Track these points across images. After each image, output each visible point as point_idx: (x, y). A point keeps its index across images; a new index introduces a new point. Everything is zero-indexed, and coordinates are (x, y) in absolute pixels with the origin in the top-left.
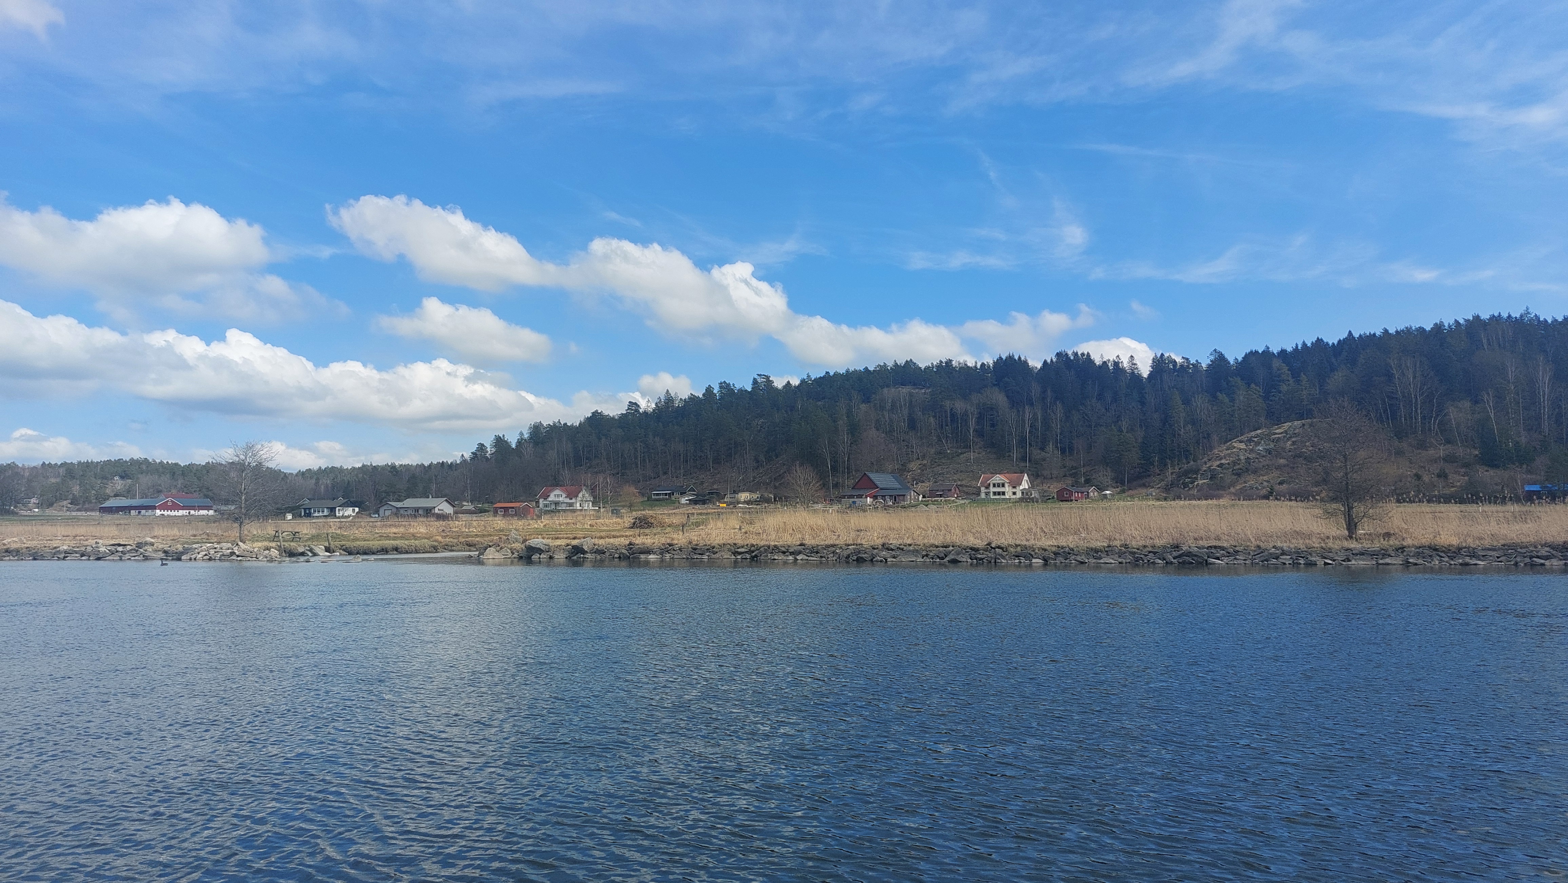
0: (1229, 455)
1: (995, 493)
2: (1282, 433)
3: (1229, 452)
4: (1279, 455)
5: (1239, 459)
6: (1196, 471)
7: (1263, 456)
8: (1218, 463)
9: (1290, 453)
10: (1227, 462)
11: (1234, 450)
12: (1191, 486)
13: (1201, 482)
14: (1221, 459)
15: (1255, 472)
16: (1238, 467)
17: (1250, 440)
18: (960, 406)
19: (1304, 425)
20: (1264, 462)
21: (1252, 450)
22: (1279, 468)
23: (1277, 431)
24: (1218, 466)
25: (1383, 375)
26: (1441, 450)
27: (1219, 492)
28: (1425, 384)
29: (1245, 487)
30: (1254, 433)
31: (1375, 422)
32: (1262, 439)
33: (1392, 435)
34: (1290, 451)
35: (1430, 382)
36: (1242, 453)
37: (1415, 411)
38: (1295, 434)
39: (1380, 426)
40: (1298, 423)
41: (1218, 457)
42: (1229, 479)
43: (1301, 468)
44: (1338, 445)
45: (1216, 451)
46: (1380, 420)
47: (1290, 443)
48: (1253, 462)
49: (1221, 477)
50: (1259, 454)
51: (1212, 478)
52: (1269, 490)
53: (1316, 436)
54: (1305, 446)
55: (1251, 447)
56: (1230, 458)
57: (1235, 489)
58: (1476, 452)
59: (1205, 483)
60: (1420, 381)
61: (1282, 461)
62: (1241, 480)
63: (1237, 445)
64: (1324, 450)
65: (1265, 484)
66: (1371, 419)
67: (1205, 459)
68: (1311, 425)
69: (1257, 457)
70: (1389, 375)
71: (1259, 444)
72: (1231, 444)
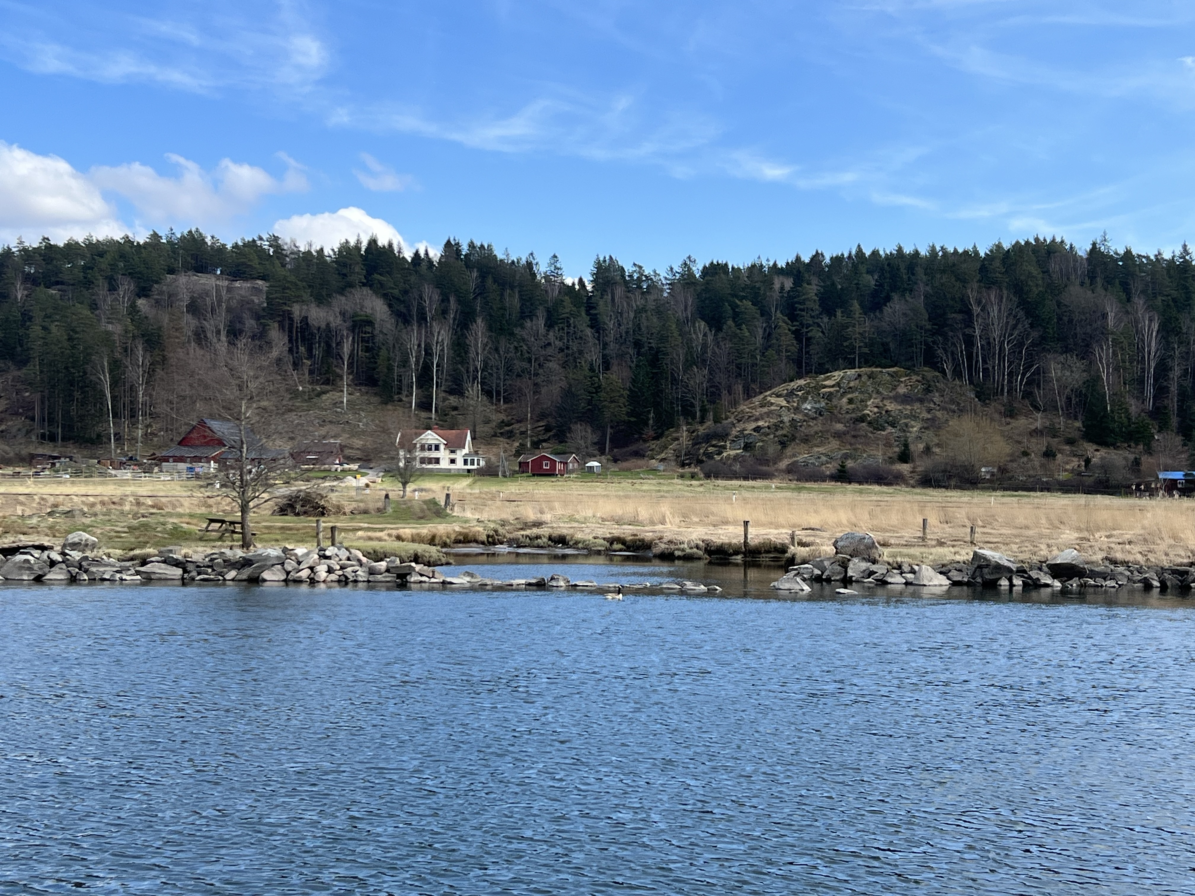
0: (769, 414)
1: (423, 461)
2: (833, 386)
3: (765, 410)
4: (834, 418)
5: (782, 422)
6: (724, 436)
7: (813, 419)
8: (753, 425)
9: (848, 416)
10: (767, 424)
11: (773, 408)
12: (717, 458)
13: (733, 453)
14: (757, 420)
15: (806, 440)
16: (780, 433)
17: (791, 394)
18: (316, 314)
19: (859, 376)
20: (816, 426)
21: (797, 410)
22: (838, 435)
23: (827, 383)
24: (754, 430)
25: (960, 312)
26: (1036, 420)
27: (765, 468)
28: (1014, 327)
29: (797, 462)
30: (792, 384)
31: (949, 376)
32: (808, 393)
33: (973, 396)
34: (847, 412)
35: (1020, 326)
36: (784, 412)
37: (999, 364)
38: (850, 388)
39: (957, 382)
40: (850, 372)
41: (750, 417)
42: (772, 449)
43: (866, 436)
44: (909, 407)
45: (742, 407)
46: (957, 374)
47: (845, 400)
48: (801, 426)
49: (761, 447)
50: (806, 415)
51: (747, 447)
52: (839, 467)
53: (878, 392)
54: (867, 406)
55: (795, 405)
56: (767, 419)
57: (783, 464)
58: (1078, 424)
59: (737, 454)
60: (1007, 323)
61: (839, 427)
62: (789, 451)
63: (773, 400)
64: (892, 413)
65: (824, 458)
66: (943, 372)
67: (732, 419)
68: (870, 376)
69: (806, 418)
70: (968, 312)
71: (804, 399)
72: (765, 399)
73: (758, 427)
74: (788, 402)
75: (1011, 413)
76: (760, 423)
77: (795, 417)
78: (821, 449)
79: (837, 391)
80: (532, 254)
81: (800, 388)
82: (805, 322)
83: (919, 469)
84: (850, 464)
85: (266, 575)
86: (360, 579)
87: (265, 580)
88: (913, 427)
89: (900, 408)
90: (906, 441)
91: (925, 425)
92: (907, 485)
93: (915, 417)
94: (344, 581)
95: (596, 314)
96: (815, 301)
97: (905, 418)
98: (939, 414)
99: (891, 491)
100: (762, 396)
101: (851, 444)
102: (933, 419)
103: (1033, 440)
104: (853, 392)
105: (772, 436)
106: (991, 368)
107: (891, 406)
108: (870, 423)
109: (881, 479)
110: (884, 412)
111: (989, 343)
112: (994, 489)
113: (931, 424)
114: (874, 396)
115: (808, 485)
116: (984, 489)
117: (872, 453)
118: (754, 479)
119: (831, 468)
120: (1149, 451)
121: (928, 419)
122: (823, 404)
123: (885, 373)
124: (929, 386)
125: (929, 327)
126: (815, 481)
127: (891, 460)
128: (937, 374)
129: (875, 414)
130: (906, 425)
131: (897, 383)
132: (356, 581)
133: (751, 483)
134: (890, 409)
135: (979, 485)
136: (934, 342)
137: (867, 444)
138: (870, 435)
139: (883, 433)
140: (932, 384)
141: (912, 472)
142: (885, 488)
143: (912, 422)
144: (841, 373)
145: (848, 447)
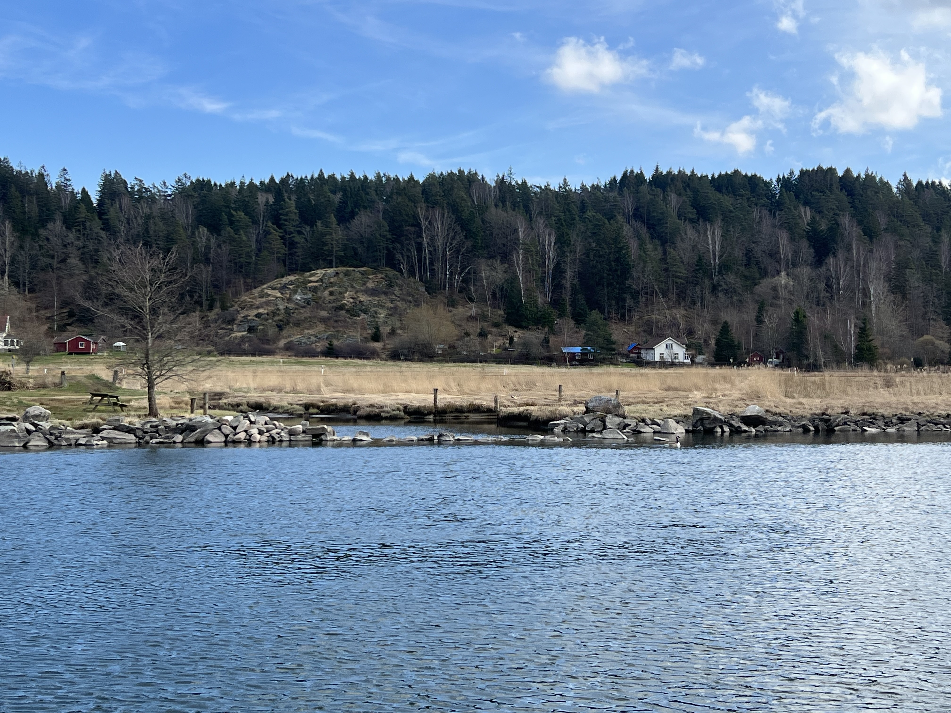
0: (267, 303)
2: (317, 282)
3: (264, 300)
4: (319, 306)
5: (278, 309)
6: (231, 321)
7: (303, 307)
8: (255, 312)
9: (330, 305)
10: (266, 311)
11: (270, 298)
12: (228, 338)
13: (240, 334)
14: (258, 308)
15: (297, 324)
16: (276, 318)
17: (284, 287)
19: (337, 273)
20: (306, 313)
21: (289, 300)
22: (323, 320)
23: (312, 279)
24: (256, 316)
25: (413, 225)
26: (471, 309)
27: (267, 347)
28: (453, 238)
29: (291, 341)
30: (284, 279)
31: (405, 275)
32: (298, 287)
33: (424, 290)
34: (330, 302)
35: (457, 237)
36: (279, 302)
37: (442, 267)
38: (331, 283)
39: (412, 279)
40: (330, 271)
41: (252, 305)
42: (272, 332)
43: (345, 321)
44: (377, 298)
45: (244, 298)
46: (412, 273)
47: (326, 293)
48: (293, 313)
49: (263, 329)
50: (297, 304)
51: (251, 330)
52: (328, 345)
53: (352, 287)
54: (344, 297)
55: (288, 296)
56: (266, 307)
57: (282, 343)
58: (501, 312)
59: (243, 336)
60: (448, 235)
61: (324, 314)
62: (285, 333)
63: (270, 292)
64: (364, 303)
65: (313, 339)
66: (401, 271)
67: (236, 307)
68: (346, 274)
69: (297, 307)
70: (418, 225)
71: (295, 292)
72: (262, 291)
73: (259, 314)
74: (282, 294)
75: (452, 304)
76: (261, 311)
77: (288, 305)
78: (311, 332)
79: (321, 285)
80: (43, 167)
81: (291, 283)
82: (288, 230)
83: (388, 346)
84: (335, 343)
85: (209, 437)
86: (284, 439)
87: (209, 442)
88: (380, 314)
89: (370, 299)
90: (377, 324)
91: (390, 313)
92: (382, 359)
93: (382, 307)
94: (272, 441)
95: (107, 219)
96: (295, 213)
97: (374, 307)
98: (399, 304)
99: (371, 364)
100: (259, 289)
101: (334, 327)
102: (396, 308)
103: (471, 324)
104: (332, 287)
105: (270, 321)
106: (436, 270)
107: (363, 298)
108: (348, 311)
109: (362, 354)
110: (358, 302)
111: (435, 250)
112: (447, 362)
113: (394, 312)
114: (349, 289)
115: (305, 360)
116: (438, 361)
117: (351, 334)
118: (260, 355)
119: (320, 346)
120: (552, 331)
121: (392, 308)
122: (310, 296)
123: (357, 272)
124: (391, 282)
125: (389, 236)
126: (309, 357)
127: (366, 340)
128: (396, 273)
129: (351, 303)
130: (376, 312)
131: (366, 280)
132: (281, 441)
133: (258, 358)
134: (362, 300)
135: (435, 359)
136: (394, 248)
137: (347, 327)
138: (348, 320)
139: (358, 318)
140: (393, 280)
141: (383, 349)
142: (366, 362)
143: (380, 311)
144: (323, 271)
145: (332, 329)
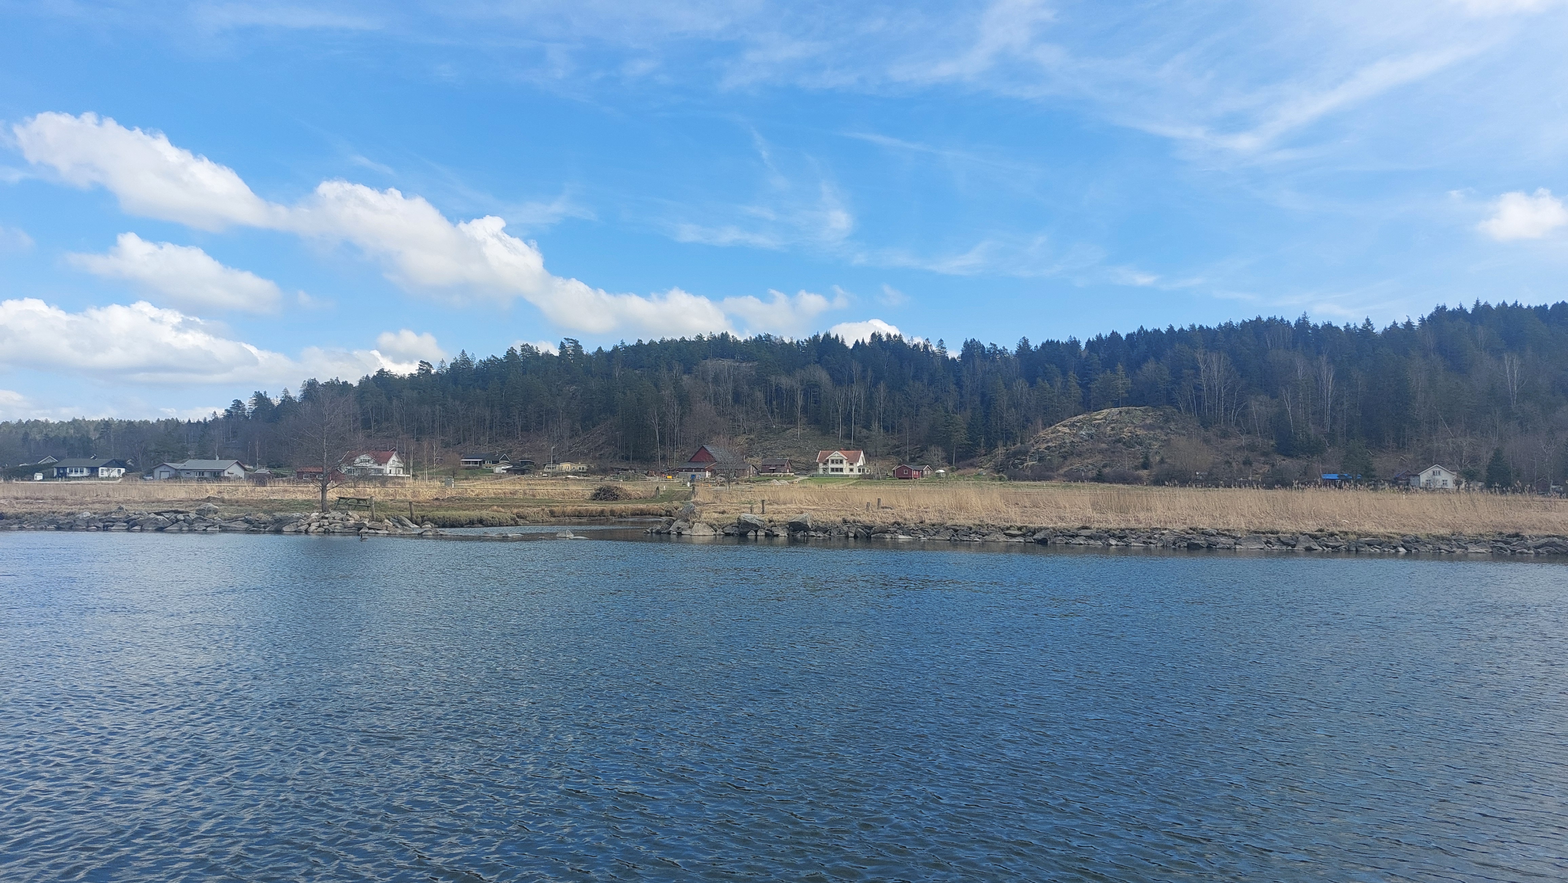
0: (1055, 438)
1: (833, 470)
2: (1102, 419)
3: (1054, 435)
4: (1100, 440)
5: (1065, 443)
6: (1026, 453)
7: (1086, 441)
8: (1045, 445)
9: (1110, 439)
10: (1054, 445)
11: (1059, 434)
12: (1021, 467)
13: (1030, 463)
14: (1048, 442)
15: (1080, 455)
16: (1063, 450)
17: (1073, 425)
18: (785, 381)
19: (1120, 412)
20: (1088, 446)
21: (1075, 435)
22: (1101, 452)
23: (1097, 417)
24: (1046, 449)
25: (1191, 368)
26: (1242, 440)
28: (1229, 378)
29: (1071, 469)
30: (1075, 418)
31: (1182, 412)
32: (1085, 424)
33: (1199, 424)
34: (1110, 436)
35: (1233, 377)
36: (1067, 437)
37: (1218, 403)
38: (1113, 420)
39: (1188, 415)
40: (1115, 410)
41: (1044, 440)
42: (1056, 461)
43: (1121, 452)
44: (1152, 432)
45: (1040, 434)
46: (1188, 409)
47: (1109, 428)
48: (1077, 446)
49: (1049, 459)
50: (1082, 438)
51: (1041, 459)
52: (1099, 473)
53: (1133, 423)
54: (1123, 432)
55: (1075, 432)
56: (1055, 442)
57: (1061, 472)
58: (1273, 443)
59: (1034, 465)
60: (1224, 375)
61: (1103, 446)
62: (1068, 462)
63: (1061, 429)
64: (1140, 436)
65: (1090, 466)
66: (1178, 409)
67: (1032, 441)
68: (1128, 413)
69: (1081, 441)
70: (1197, 369)
71: (1081, 428)
72: (1055, 428)
73: (1049, 447)
74: (1070, 430)
75: (1225, 435)
76: (1050, 444)
77: (1074, 440)
78: (1089, 461)
79: (1104, 423)
81: (1080, 421)
83: (1153, 474)
84: (1106, 470)
88: (1154, 446)
89: (1146, 433)
90: (1149, 455)
91: (1163, 444)
93: (1156, 439)
95: (959, 377)
97: (1149, 440)
98: (1172, 437)
100: (1053, 427)
101: (1110, 457)
102: (1169, 440)
103: (1238, 454)
104: (1115, 423)
105: (1057, 453)
106: (1212, 406)
107: (1140, 432)
108: (1124, 443)
110: (1135, 436)
111: (1210, 389)
113: (1166, 444)
114: (1129, 425)
117: (1123, 463)
119: (1093, 473)
121: (1165, 440)
122: (1094, 431)
123: (1138, 410)
124: (1168, 418)
125: (1169, 379)
128: (1174, 410)
129: (1129, 437)
130: (1149, 444)
131: (1145, 417)
133: (1038, 483)
134: (1138, 433)
136: (1172, 389)
137: (1121, 457)
138: (1123, 451)
139: (1132, 450)
140: (1170, 417)
141: (1147, 476)
143: (1154, 443)
144: (1108, 411)
145: (1108, 459)
